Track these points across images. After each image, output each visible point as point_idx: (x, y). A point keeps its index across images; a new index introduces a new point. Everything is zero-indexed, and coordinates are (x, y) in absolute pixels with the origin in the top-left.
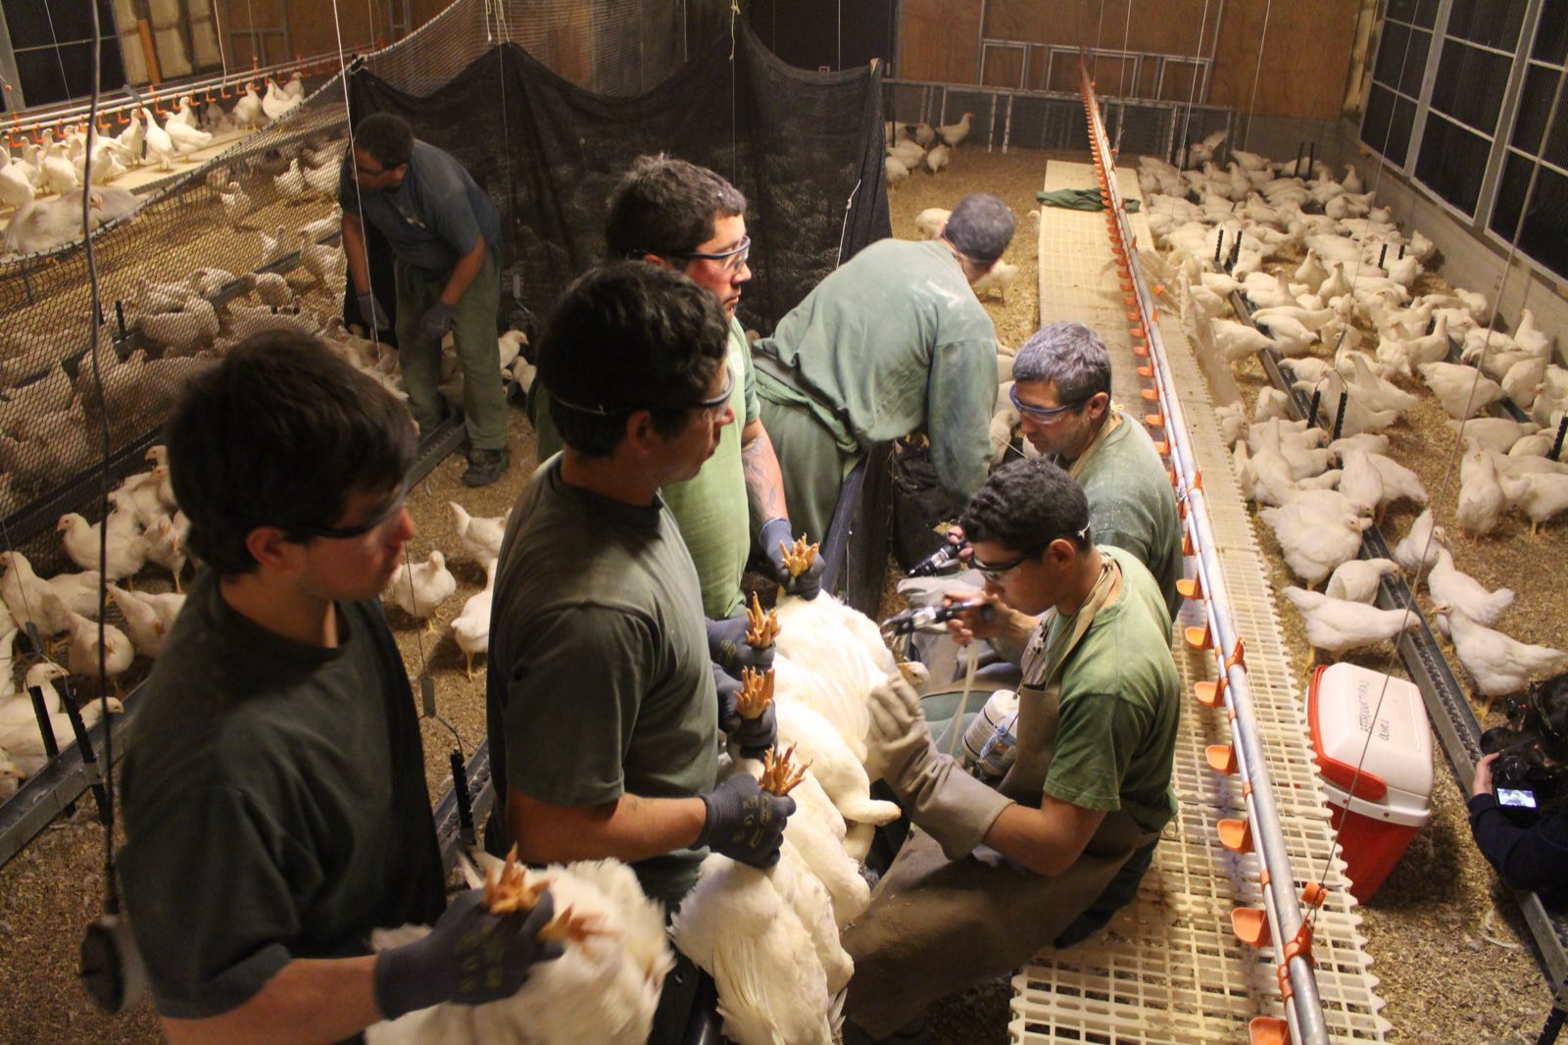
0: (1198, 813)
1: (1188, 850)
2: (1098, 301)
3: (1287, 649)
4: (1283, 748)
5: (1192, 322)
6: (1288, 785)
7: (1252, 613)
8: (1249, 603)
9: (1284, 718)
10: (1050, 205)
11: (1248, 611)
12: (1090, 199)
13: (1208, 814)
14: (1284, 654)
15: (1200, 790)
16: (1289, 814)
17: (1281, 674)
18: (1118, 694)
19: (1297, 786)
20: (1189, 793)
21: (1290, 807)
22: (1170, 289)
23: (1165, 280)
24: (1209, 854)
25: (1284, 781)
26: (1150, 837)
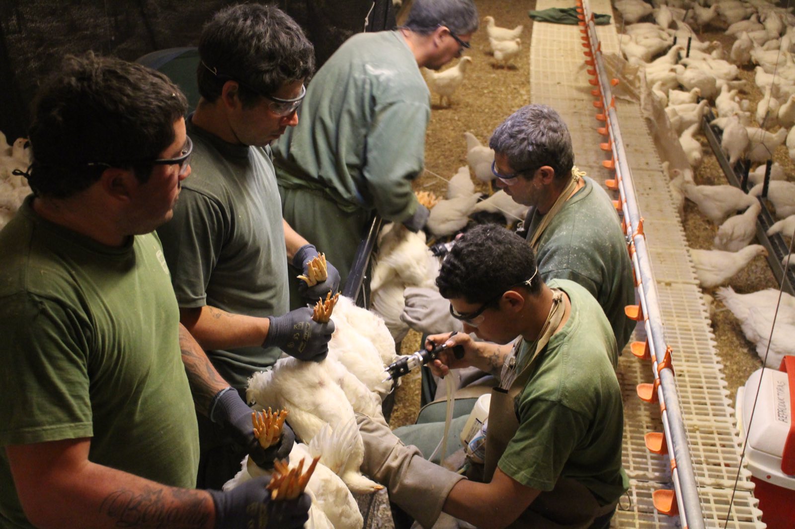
0: (648, 488)
1: (640, 517)
2: (576, 94)
3: (719, 359)
4: (716, 436)
5: (649, 107)
6: (719, 465)
7: (692, 332)
8: (690, 323)
9: (717, 412)
10: (540, 21)
11: (690, 330)
12: (571, 15)
13: (656, 488)
14: (718, 362)
15: (650, 470)
16: (720, 486)
17: (715, 378)
18: (560, 401)
19: (727, 465)
20: (641, 473)
21: (721, 481)
22: (632, 83)
23: (627, 76)
24: (657, 520)
25: (717, 461)
26: (607, 508)
